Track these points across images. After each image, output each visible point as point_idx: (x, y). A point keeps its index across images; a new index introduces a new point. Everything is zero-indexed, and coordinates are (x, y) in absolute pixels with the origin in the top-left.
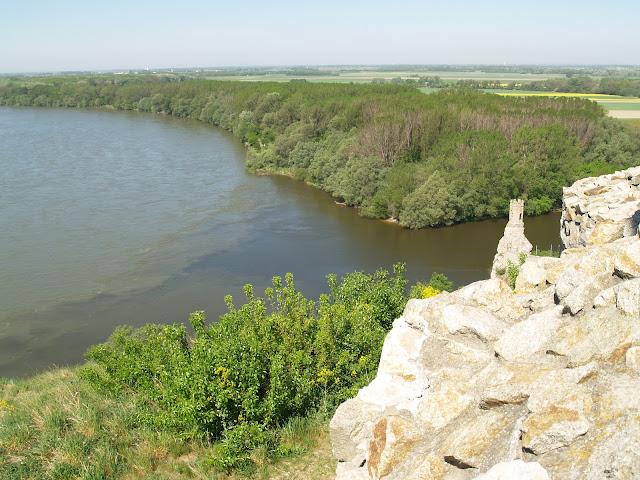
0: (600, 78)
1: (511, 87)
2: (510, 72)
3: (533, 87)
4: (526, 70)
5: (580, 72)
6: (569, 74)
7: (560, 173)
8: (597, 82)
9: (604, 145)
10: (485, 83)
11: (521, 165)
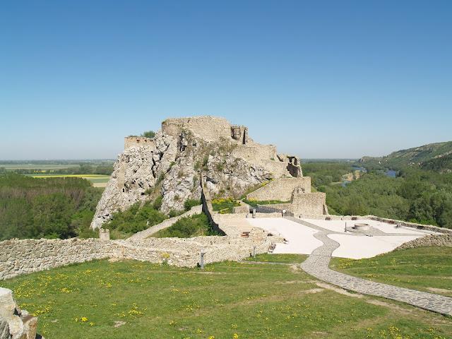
0: (96, 166)
1: (48, 172)
2: (49, 164)
3: (61, 172)
4: (58, 162)
5: (88, 163)
6: (81, 164)
7: (62, 219)
8: (94, 168)
9: (89, 202)
10: (32, 170)
11: (38, 217)
